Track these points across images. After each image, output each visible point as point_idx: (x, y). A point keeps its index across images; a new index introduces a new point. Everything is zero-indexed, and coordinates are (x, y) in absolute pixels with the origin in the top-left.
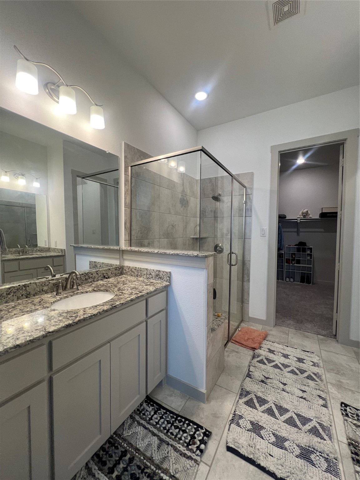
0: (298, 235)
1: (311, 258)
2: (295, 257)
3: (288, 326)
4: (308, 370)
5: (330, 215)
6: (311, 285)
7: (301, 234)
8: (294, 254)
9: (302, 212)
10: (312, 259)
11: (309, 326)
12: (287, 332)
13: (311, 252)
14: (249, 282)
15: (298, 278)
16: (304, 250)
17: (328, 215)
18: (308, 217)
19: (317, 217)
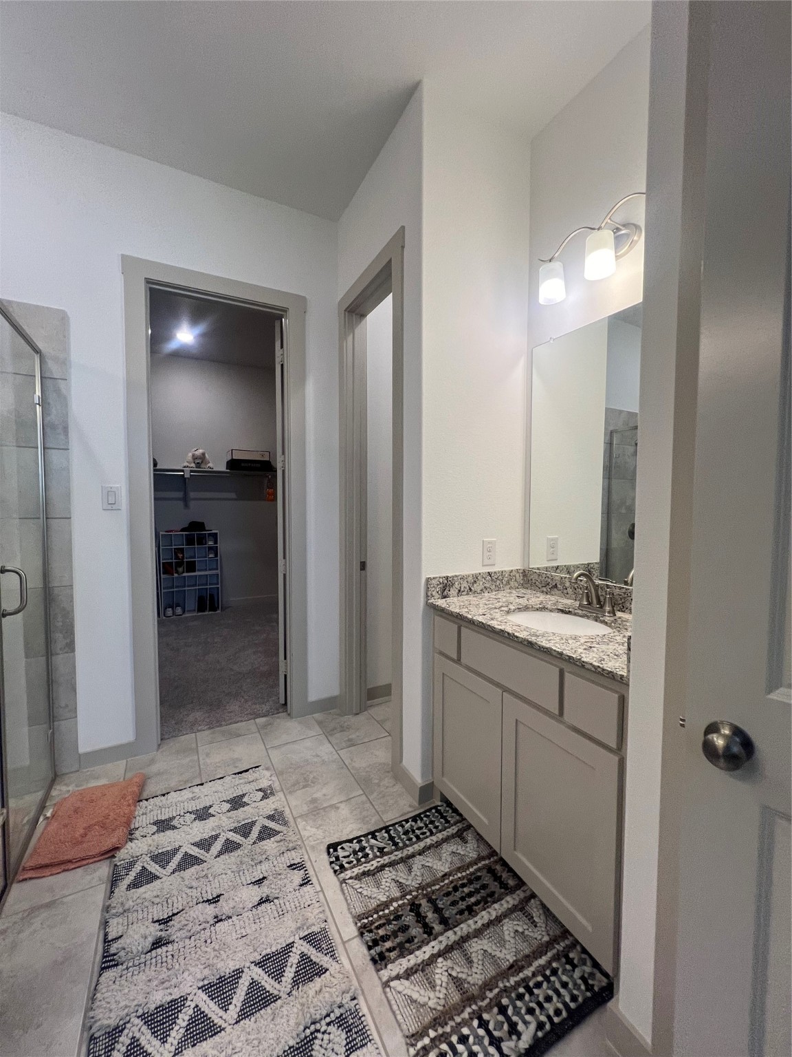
0: (186, 506)
1: (216, 556)
2: (183, 557)
3: (193, 727)
4: (257, 818)
5: (246, 465)
6: (218, 612)
7: (192, 504)
8: (182, 550)
9: (193, 455)
10: (219, 558)
11: (234, 706)
12: (194, 746)
13: (216, 542)
14: (73, 650)
15: (191, 603)
16: (202, 540)
17: (243, 465)
18: (205, 468)
19: (221, 467)
